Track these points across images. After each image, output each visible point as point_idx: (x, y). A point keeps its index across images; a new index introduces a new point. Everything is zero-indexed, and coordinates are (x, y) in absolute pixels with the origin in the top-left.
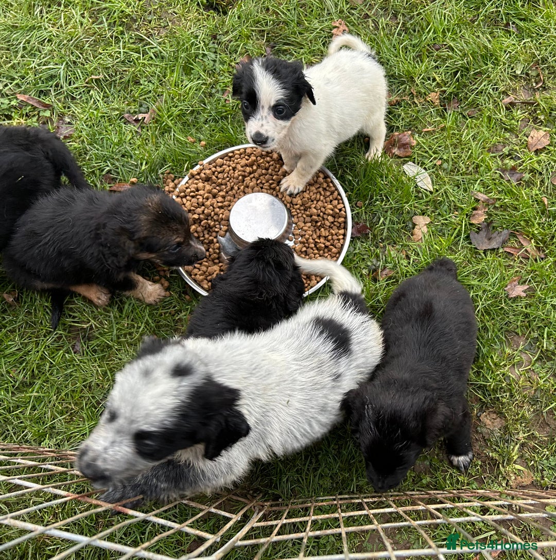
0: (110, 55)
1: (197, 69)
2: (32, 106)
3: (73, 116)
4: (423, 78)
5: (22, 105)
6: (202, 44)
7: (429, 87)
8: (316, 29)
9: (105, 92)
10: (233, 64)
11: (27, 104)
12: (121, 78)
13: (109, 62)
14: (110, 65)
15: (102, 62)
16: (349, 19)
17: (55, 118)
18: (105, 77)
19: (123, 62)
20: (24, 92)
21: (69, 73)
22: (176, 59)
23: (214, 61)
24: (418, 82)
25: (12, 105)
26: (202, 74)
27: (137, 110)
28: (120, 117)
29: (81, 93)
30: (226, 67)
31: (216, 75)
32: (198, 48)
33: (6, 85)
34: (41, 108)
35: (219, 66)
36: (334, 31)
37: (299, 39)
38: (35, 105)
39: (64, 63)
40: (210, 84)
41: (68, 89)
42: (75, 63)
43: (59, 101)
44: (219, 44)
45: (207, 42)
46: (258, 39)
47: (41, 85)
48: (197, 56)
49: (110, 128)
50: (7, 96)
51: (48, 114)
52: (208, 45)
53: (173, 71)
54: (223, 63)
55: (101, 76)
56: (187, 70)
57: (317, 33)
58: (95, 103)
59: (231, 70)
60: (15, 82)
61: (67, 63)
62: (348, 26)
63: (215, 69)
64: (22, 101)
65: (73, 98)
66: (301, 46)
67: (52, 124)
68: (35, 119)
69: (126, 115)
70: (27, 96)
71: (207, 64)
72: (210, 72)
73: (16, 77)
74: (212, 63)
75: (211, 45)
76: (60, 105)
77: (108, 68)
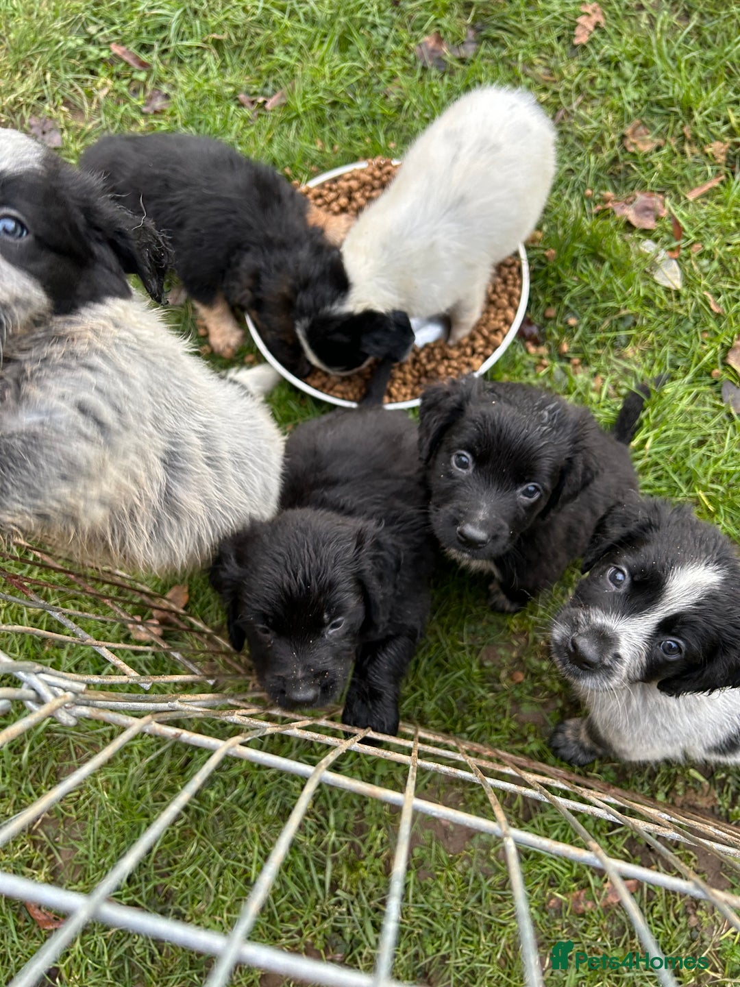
0: (244, 9)
1: (359, 44)
2: (127, 63)
3: (174, 87)
4: (708, 116)
5: (116, 58)
6: (376, 7)
7: (715, 131)
8: (554, 11)
9: (224, 61)
10: (412, 45)
11: (121, 60)
12: (251, 44)
13: (240, 18)
14: (240, 23)
15: (231, 17)
16: (610, 8)
17: (150, 86)
18: (230, 39)
19: (260, 22)
20: (122, 43)
21: (185, 26)
22: (332, 25)
23: (386, 37)
24: (698, 118)
25: (102, 59)
26: (363, 53)
27: (258, 91)
28: (235, 97)
29: (191, 56)
30: (400, 49)
31: (383, 59)
32: (368, 14)
33: (102, 30)
34: (136, 67)
35: (390, 46)
36: (581, 20)
37: (523, 25)
38: (131, 62)
39: (181, 10)
40: (372, 70)
41: (177, 46)
42: (195, 12)
43: (162, 62)
44: (401, 13)
45: (383, 6)
46: (459, 16)
47: (144, 37)
48: (362, 26)
49: (216, 109)
50: (99, 44)
51: (142, 76)
52: (384, 11)
53: (322, 43)
54: (397, 42)
55: (224, 37)
56: (344, 44)
57: (555, 18)
58: (207, 71)
59: (406, 54)
60: (114, 28)
61: (185, 11)
62: (605, 18)
63: (383, 50)
64: (115, 55)
65: (181, 62)
66: (522, 34)
67: (145, 93)
68: (125, 82)
69: (242, 96)
70: (123, 49)
71: (374, 39)
72: (376, 52)
73: (117, 21)
74: (382, 39)
75: (387, 14)
76: (161, 67)
77: (236, 27)
